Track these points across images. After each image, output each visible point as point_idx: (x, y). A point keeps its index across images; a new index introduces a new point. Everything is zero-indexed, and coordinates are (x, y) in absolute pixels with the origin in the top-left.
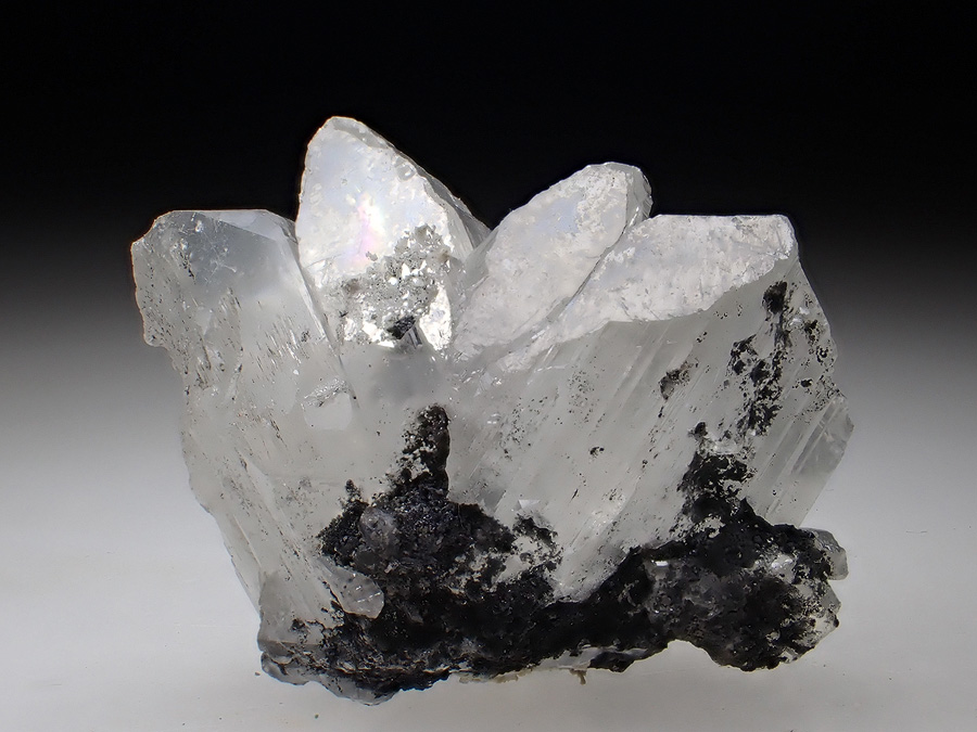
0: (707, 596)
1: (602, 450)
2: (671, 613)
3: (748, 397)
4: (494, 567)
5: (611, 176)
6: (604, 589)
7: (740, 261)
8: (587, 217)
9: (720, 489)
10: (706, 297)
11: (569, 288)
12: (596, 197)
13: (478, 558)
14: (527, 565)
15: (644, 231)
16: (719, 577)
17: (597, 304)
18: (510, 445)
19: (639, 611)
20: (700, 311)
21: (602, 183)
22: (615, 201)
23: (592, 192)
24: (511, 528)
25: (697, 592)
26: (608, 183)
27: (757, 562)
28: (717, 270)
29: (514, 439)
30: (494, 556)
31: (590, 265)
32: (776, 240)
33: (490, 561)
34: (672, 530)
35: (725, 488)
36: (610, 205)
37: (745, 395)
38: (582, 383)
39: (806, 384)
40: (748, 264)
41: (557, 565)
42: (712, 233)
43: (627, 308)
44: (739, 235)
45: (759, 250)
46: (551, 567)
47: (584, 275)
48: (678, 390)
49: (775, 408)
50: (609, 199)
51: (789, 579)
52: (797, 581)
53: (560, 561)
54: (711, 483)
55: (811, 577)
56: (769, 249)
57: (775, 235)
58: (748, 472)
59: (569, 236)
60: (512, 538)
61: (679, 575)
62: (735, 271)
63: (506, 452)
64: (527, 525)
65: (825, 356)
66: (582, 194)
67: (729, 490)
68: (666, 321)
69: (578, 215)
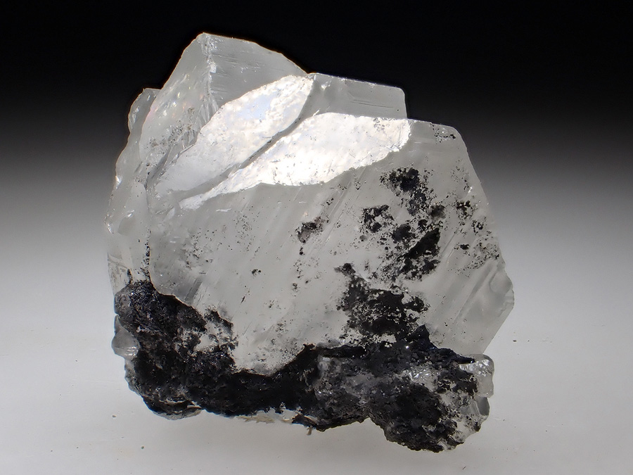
0: (358, 388)
1: (260, 271)
2: (330, 396)
3: (390, 250)
4: (195, 341)
5: (303, 82)
6: (286, 369)
7: (365, 150)
8: (275, 110)
9: (404, 315)
10: (331, 172)
11: (242, 157)
12: (287, 96)
13: (185, 332)
14: (214, 343)
15: (312, 123)
16: (376, 377)
17: (259, 170)
18: (191, 259)
19: (310, 390)
20: (322, 182)
21: (295, 87)
22: (299, 100)
23: (284, 93)
24: (203, 316)
25: (350, 384)
26: (299, 87)
27: (405, 371)
28: (347, 154)
29: (194, 255)
30: (195, 333)
31: (263, 143)
32: (397, 137)
33: (192, 336)
34: (342, 337)
35: (408, 315)
36: (294, 102)
37: (387, 248)
38: (245, 223)
39: (465, 247)
40: (369, 153)
41: (236, 347)
42: (356, 128)
43: (276, 175)
44: (373, 131)
45: (382, 143)
46: (232, 347)
47: (256, 148)
48: (313, 238)
49: (435, 261)
50: (295, 98)
51: (431, 388)
52: (441, 390)
53: (237, 344)
54: (398, 310)
55: (455, 390)
56: (389, 143)
57: (398, 134)
58: (425, 306)
59: (258, 121)
60: (205, 323)
61: (338, 369)
62: (358, 157)
63: (188, 263)
64: (214, 316)
65: (481, 228)
66: (279, 93)
67: (410, 317)
68: (297, 187)
69: (270, 108)
